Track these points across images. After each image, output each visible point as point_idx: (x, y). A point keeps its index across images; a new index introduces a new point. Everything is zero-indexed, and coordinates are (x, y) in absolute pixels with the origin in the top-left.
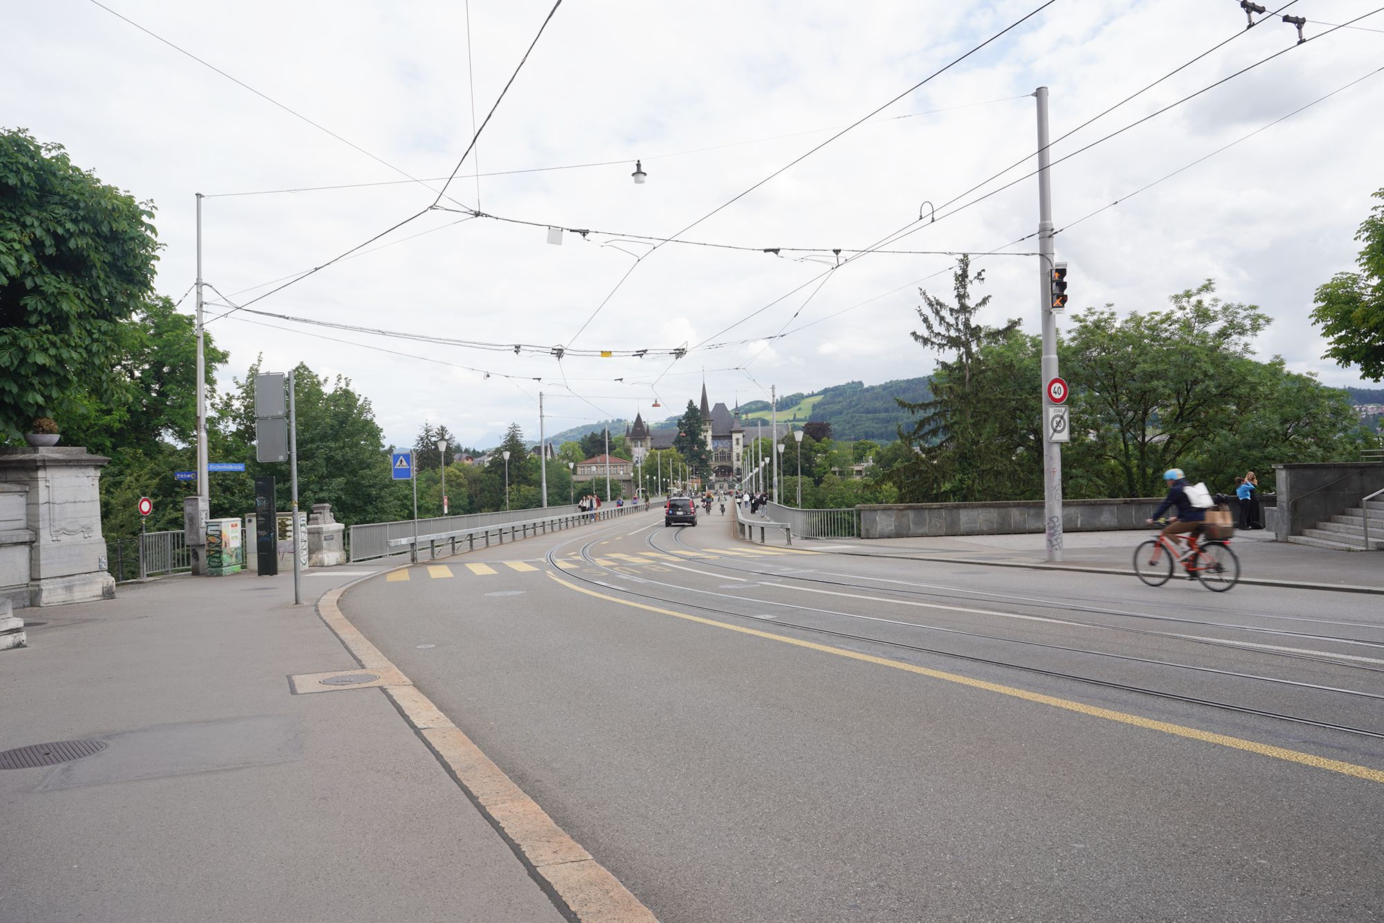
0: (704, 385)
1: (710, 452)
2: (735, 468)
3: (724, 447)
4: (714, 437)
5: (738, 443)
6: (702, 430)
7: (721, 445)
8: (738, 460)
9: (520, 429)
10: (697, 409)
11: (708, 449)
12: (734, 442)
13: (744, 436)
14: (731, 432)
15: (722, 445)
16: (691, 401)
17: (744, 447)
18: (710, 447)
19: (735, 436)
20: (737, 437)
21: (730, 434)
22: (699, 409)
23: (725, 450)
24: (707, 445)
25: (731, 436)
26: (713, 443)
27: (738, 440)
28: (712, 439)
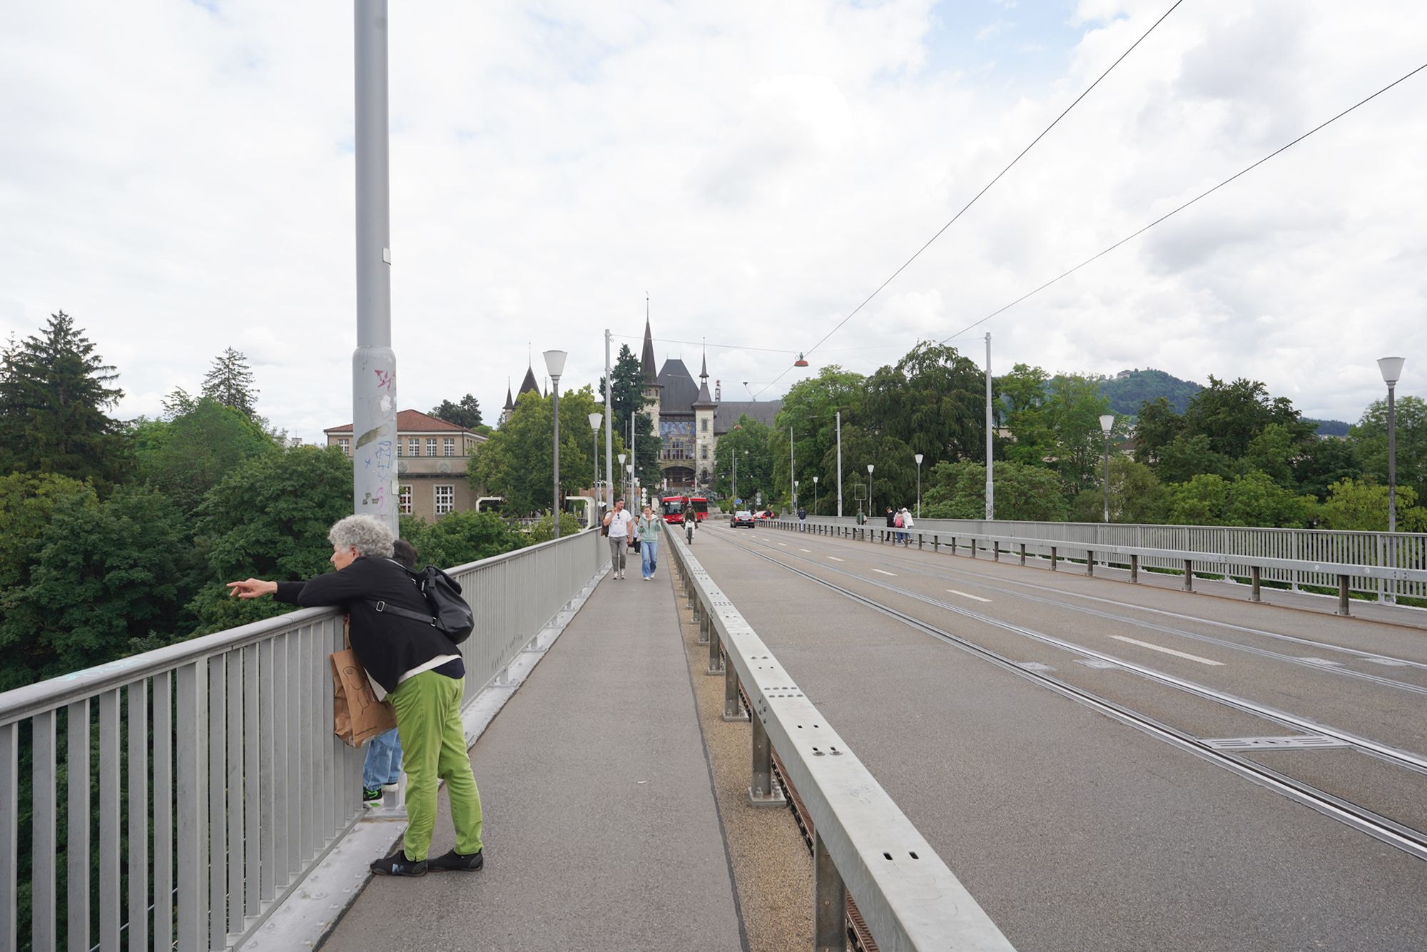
0: (648, 324)
1: (657, 440)
2: (698, 472)
3: (681, 435)
4: (664, 417)
5: (705, 428)
6: (644, 400)
7: (675, 431)
8: (705, 457)
9: (244, 363)
10: (636, 361)
11: (653, 434)
12: (699, 425)
13: (715, 417)
14: (694, 408)
15: (677, 431)
16: (625, 347)
17: (715, 434)
18: (656, 433)
19: (700, 415)
20: (704, 417)
21: (691, 412)
22: (640, 361)
23: (682, 439)
24: (652, 428)
25: (694, 416)
26: (662, 427)
27: (705, 422)
28: (661, 420)
